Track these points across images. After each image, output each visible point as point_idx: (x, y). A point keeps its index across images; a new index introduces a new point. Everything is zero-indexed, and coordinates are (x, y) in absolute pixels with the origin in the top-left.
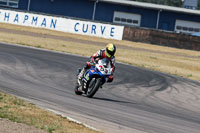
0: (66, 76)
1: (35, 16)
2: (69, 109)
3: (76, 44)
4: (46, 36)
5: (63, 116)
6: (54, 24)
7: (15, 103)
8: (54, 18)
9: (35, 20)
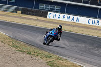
0: (84, 46)
1: (69, 15)
2: (85, 62)
3: (89, 30)
4: (74, 26)
5: (82, 66)
6: (78, 20)
7: (58, 59)
8: (78, 17)
9: (69, 18)
